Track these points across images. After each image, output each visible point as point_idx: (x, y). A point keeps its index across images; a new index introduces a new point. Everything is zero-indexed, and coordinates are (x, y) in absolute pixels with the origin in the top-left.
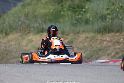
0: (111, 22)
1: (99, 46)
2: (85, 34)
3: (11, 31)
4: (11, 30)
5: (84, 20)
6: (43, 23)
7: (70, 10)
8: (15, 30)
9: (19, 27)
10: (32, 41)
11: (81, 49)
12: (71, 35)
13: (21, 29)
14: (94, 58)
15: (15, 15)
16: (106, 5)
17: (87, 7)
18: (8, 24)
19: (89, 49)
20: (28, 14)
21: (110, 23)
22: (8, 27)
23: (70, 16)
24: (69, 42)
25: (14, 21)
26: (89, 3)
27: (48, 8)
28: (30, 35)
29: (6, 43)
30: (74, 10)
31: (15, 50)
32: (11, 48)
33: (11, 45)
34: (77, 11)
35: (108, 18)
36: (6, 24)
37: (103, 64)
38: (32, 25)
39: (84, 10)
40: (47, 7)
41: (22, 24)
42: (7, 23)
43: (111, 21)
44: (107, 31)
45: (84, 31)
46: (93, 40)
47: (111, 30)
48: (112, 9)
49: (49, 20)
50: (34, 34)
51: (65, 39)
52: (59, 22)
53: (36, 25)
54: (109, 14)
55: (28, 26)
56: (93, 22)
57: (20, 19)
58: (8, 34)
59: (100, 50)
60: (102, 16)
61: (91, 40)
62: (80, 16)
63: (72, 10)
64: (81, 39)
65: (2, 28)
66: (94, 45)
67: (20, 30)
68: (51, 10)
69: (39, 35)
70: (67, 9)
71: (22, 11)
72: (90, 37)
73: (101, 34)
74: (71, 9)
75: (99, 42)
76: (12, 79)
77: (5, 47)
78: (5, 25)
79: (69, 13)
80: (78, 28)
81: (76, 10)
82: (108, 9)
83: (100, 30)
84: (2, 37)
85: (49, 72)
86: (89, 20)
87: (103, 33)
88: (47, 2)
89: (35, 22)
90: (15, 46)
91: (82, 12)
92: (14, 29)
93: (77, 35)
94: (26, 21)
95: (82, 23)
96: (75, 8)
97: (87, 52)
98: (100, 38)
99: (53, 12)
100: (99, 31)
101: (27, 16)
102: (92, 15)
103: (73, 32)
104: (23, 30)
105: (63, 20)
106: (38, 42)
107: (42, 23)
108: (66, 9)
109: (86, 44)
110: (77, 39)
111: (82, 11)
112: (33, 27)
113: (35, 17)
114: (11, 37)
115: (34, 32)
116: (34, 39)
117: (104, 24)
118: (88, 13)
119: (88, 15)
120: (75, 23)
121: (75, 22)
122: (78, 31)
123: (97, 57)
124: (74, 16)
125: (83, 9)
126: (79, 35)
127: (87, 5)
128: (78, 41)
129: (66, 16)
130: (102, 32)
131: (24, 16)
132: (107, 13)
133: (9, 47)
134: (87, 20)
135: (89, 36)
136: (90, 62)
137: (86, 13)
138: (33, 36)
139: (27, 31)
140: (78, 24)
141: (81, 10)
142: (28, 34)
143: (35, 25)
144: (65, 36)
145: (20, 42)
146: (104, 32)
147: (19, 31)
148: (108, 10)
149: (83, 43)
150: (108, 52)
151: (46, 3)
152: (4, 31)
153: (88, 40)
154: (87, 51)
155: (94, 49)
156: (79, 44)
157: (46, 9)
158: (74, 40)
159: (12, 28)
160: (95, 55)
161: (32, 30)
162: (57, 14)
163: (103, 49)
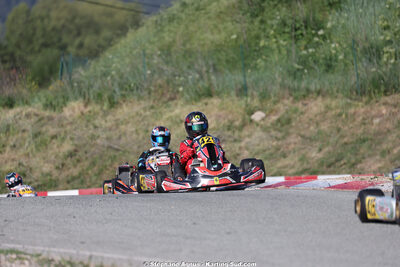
0: (394, 64)
1: (360, 131)
2: (323, 98)
3: (123, 96)
4: (124, 92)
5: (321, 61)
6: (211, 71)
7: (284, 32)
8: (135, 92)
9: (145, 85)
11: (311, 140)
12: (286, 102)
13: (152, 88)
15: (135, 52)
16: (382, 16)
17: (329, 25)
18: (117, 77)
19: (332, 140)
20: (170, 46)
21: (390, 66)
22: (116, 84)
23: (284, 52)
24: (279, 120)
26: (337, 14)
27: (225, 28)
28: (176, 104)
29: (110, 129)
30: (294, 33)
31: (135, 147)
32: (123, 138)
33: (125, 134)
34: (302, 34)
35: (387, 52)
36: (112, 77)
40: (221, 26)
41: (154, 72)
42: (113, 73)
43: (392, 61)
44: (383, 89)
45: (319, 93)
46: (344, 116)
47: (394, 87)
48: (396, 30)
49: (227, 61)
50: (187, 102)
51: (271, 112)
52: (255, 68)
53: (192, 76)
54: (390, 42)
56: (346, 65)
58: (118, 103)
59: (364, 141)
61: (340, 115)
62: (311, 50)
63: (289, 33)
65: (99, 88)
66: (346, 128)
67: (149, 93)
68: (232, 34)
69: (200, 104)
70: (275, 31)
71: (156, 39)
72: (337, 108)
73: (365, 99)
74: (287, 30)
75: (359, 119)
77: (108, 139)
78: (109, 78)
80: (303, 84)
81: (299, 32)
82: (387, 28)
83: (363, 86)
84: (101, 114)
86: (336, 60)
87: (373, 95)
88: (221, 12)
89: (189, 67)
90: (134, 136)
91: (316, 39)
93: (300, 102)
94: (165, 68)
95: (316, 67)
96: (299, 28)
97: (326, 149)
98: (362, 110)
99: (238, 38)
100: (361, 91)
101: (169, 54)
102: (345, 46)
103: (291, 95)
104: (156, 91)
105: (265, 61)
108: (272, 32)
109: (324, 127)
110: (302, 113)
111: (318, 36)
112: (183, 84)
114: (125, 111)
115: (188, 96)
117: (374, 70)
118: (332, 42)
119: (333, 45)
120: (298, 70)
121: (296, 66)
123: (353, 160)
124: (293, 49)
125: (319, 29)
126: (305, 102)
127: (330, 18)
128: (304, 118)
129: (272, 51)
130: (370, 92)
131: (159, 53)
132: (384, 40)
133: (120, 138)
134: (331, 59)
135: (333, 105)
137: (328, 41)
138: (182, 106)
139: (168, 96)
140: (306, 71)
141: (313, 32)
142: (170, 103)
143: (190, 78)
144: (269, 105)
145: (148, 125)
148: (386, 32)
149: (317, 124)
150: (384, 146)
151: (218, 16)
152: (106, 96)
154: (328, 144)
155: (346, 140)
156: (306, 125)
157: (220, 32)
158: (295, 115)
159: (127, 86)
160: (349, 154)
161: (182, 92)
162: (250, 46)
163: (371, 139)
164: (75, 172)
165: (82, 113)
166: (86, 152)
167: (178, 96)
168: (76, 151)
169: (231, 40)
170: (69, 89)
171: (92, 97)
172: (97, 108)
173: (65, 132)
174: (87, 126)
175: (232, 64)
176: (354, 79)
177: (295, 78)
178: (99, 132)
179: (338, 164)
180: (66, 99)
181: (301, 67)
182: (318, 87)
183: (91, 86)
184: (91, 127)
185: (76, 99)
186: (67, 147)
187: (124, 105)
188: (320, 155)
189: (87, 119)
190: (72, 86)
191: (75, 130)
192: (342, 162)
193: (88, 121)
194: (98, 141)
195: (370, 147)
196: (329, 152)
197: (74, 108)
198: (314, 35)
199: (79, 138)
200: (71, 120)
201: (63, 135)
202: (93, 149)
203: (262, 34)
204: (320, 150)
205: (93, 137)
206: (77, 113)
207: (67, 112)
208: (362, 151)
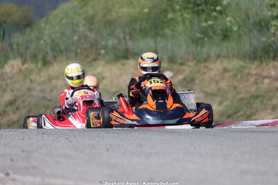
1: (253, 89)
2: (222, 62)
3: (55, 57)
4: (55, 53)
5: (219, 32)
6: (128, 37)
7: (188, 8)
8: (64, 53)
9: (73, 48)
10: (103, 78)
11: (212, 95)
12: (190, 64)
13: (79, 51)
14: (241, 116)
15: (64, 21)
17: (225, 3)
18: (49, 41)
19: (230, 96)
20: (93, 17)
21: (277, 37)
22: (49, 47)
23: (187, 23)
24: (184, 79)
25: (63, 34)
27: (138, 4)
28: (98, 65)
29: (44, 83)
30: (196, 9)
32: (55, 93)
33: (56, 87)
34: (203, 10)
35: (275, 25)
36: (45, 41)
37: (261, 130)
38: (103, 43)
39: (218, 8)
40: (136, 3)
41: (79, 39)
42: (46, 38)
44: (272, 54)
45: (218, 56)
46: (239, 76)
49: (141, 30)
50: (108, 62)
51: (176, 73)
52: (163, 36)
53: (112, 42)
54: (276, 17)
55: (94, 45)
56: (239, 35)
57: (75, 28)
58: (50, 62)
59: (257, 97)
60: (260, 22)
61: (236, 75)
62: (210, 23)
63: (192, 9)
64: (211, 74)
65: (35, 50)
66: (241, 86)
67: (77, 54)
68: (144, 8)
69: (118, 64)
70: (181, 6)
71: (82, 11)
72: (233, 70)
73: (257, 63)
74: (190, 6)
75: (252, 79)
76: (56, 162)
77: (42, 91)
78: (42, 42)
79: (185, 15)
80: (205, 50)
81: (200, 8)
82: (273, 6)
83: (255, 53)
84: (36, 70)
85: (141, 146)
86: (231, 31)
87: (263, 59)
89: (109, 35)
91: (214, 14)
92: (62, 52)
93: (202, 65)
94: (89, 34)
95: (215, 37)
96: (198, 5)
97: (225, 103)
98: (254, 72)
99: (149, 13)
100: (254, 56)
101: (92, 24)
102: (238, 19)
103: (194, 59)
104: (81, 53)
105: (172, 30)
106: (115, 81)
107: (124, 38)
108: (178, 7)
109: (223, 85)
110: (204, 73)
111: (215, 10)
112: (105, 47)
113: (110, 25)
114: (55, 68)
115: (107, 57)
116: (108, 75)
117: (264, 39)
118: (227, 16)
119: (228, 19)
120: (200, 38)
121: (198, 35)
122: (205, 56)
123: (248, 113)
124: (196, 22)
125: (217, 6)
126: (207, 64)
128: (207, 77)
129: (178, 22)
130: (261, 57)
131: (84, 22)
132: (272, 16)
133: (52, 91)
134: (226, 30)
135: (230, 67)
136: (232, 124)
137: (224, 16)
138: (103, 66)
139: (92, 57)
140: (206, 39)
141: (212, 8)
142: (95, 63)
143: (110, 42)
144: (176, 67)
146: (265, 58)
147: (72, 55)
148: (273, 9)
149: (217, 82)
150: (275, 102)
152: (40, 56)
153: (227, 75)
154: (226, 99)
155: (241, 96)
156: (207, 84)
157: (134, 7)
158: (198, 75)
159: (57, 49)
160: (245, 108)
161: (104, 54)
162: (159, 18)
163: (263, 96)
164: (14, 117)
165: (20, 70)
166: (24, 102)
167: (100, 57)
168: (15, 100)
169: (144, 13)
170: (9, 49)
171: (28, 57)
172: (33, 66)
173: (7, 85)
174: (24, 80)
175: (144, 33)
176: (247, 46)
177: (197, 45)
178: (35, 85)
179: (236, 116)
180: (7, 58)
181: (202, 36)
182: (218, 52)
183: (27, 48)
184: (28, 81)
185: (15, 58)
186: (8, 97)
187: (55, 65)
188: (220, 108)
189: (25, 74)
190: (12, 48)
191: (15, 83)
192: (239, 114)
193: (25, 76)
194: (34, 93)
195: (262, 102)
196: (227, 106)
197: (13, 65)
198: (212, 11)
199: (18, 90)
200: (11, 75)
201: (4, 87)
202: (29, 100)
203: (169, 9)
204: (220, 104)
205: (29, 89)
206: (16, 69)
207: (7, 69)
208: (255, 105)
